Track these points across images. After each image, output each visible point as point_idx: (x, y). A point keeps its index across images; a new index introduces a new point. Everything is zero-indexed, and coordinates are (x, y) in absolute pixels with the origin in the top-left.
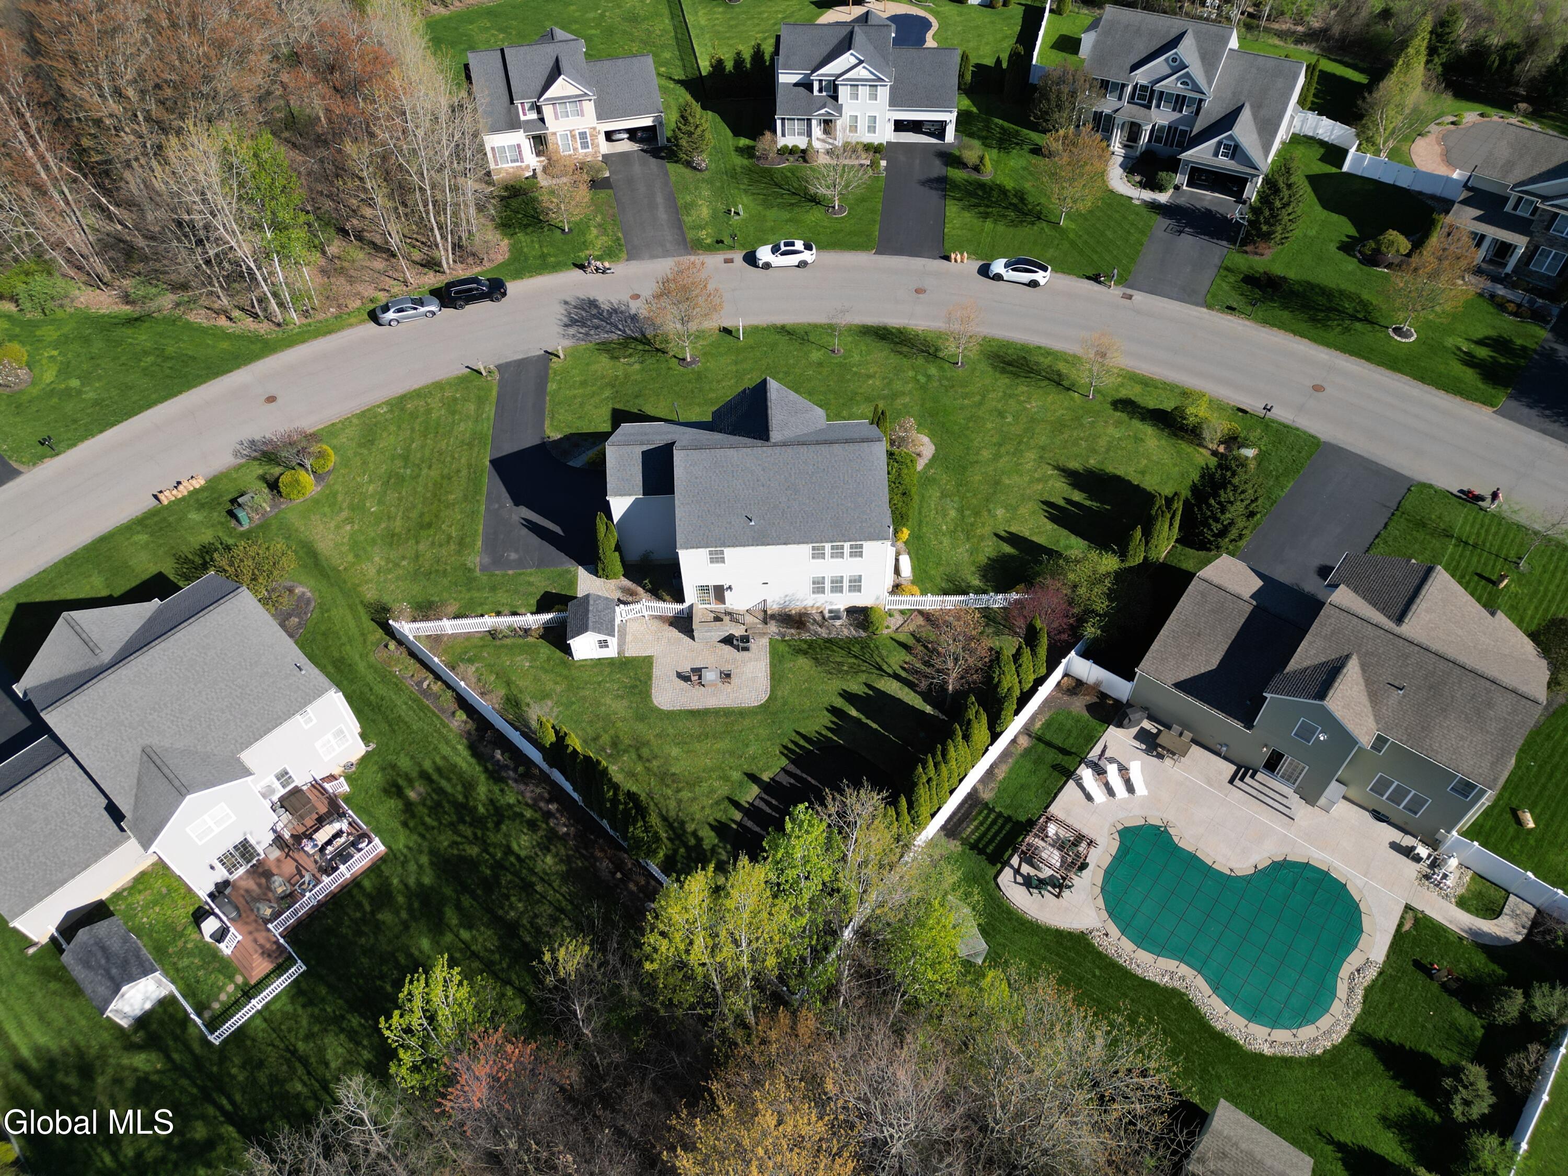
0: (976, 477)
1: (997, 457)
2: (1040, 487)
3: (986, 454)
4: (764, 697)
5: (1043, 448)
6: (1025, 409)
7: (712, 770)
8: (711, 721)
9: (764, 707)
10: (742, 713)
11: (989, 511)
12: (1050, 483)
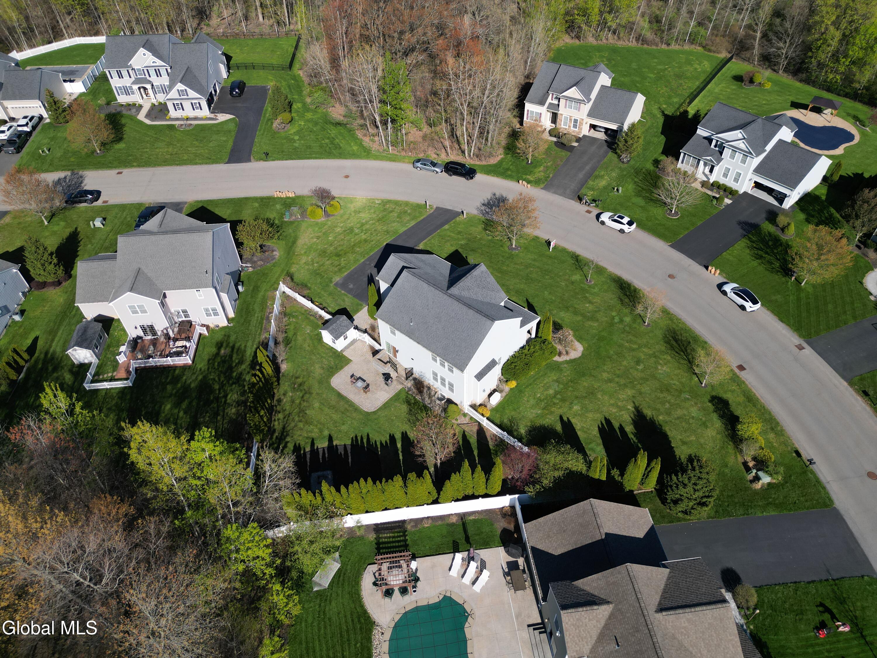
0: (585, 383)
1: (610, 381)
2: (614, 410)
3: (605, 375)
4: (372, 409)
5: (641, 393)
6: (656, 368)
7: (321, 423)
8: (342, 403)
9: (368, 414)
10: (357, 409)
11: (571, 403)
12: (623, 412)
